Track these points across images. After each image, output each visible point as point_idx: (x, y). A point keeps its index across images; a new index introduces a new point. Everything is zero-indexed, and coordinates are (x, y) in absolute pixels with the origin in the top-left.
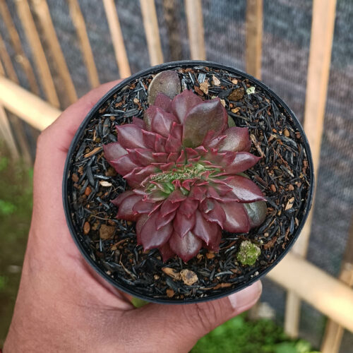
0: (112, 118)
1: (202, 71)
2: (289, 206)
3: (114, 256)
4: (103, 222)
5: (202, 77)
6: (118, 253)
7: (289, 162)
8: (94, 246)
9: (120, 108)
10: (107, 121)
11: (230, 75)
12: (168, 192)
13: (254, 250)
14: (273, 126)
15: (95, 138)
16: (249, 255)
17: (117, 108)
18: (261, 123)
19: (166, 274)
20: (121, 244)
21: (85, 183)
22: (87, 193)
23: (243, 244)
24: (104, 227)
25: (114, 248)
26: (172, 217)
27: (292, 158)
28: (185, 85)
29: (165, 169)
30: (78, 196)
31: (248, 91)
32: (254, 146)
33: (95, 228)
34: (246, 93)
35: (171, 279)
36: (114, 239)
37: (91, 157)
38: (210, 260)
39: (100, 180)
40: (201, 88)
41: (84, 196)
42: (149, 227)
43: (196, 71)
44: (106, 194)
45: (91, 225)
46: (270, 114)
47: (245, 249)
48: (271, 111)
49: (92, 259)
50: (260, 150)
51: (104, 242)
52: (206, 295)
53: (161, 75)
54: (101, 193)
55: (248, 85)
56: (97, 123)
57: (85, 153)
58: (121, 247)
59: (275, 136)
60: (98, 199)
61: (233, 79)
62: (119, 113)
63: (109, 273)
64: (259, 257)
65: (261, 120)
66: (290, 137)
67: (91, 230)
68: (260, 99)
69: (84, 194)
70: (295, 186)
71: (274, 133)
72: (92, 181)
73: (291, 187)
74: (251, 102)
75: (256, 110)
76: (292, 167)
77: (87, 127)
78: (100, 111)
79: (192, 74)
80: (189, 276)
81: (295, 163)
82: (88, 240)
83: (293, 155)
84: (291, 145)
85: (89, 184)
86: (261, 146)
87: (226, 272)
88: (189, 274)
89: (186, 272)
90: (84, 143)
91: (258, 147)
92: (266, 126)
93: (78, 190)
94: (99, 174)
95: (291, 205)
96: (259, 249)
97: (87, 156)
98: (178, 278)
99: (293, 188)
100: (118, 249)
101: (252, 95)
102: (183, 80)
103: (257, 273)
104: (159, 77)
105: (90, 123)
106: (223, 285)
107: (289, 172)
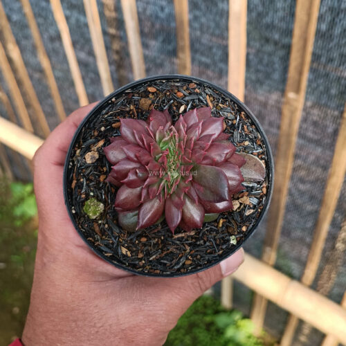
0: (235, 122)
1: (260, 202)
2: (124, 250)
3: (125, 105)
4: (153, 102)
5: (255, 201)
6: (128, 109)
7: (162, 258)
8: (138, 93)
9: (243, 129)
10: (233, 117)
11: (251, 226)
12: (161, 145)
13: (95, 214)
14: (197, 251)
15: (221, 105)
16: (92, 207)
17: (243, 126)
18: (202, 242)
19: (99, 141)
20: (133, 113)
21: (187, 93)
22: (179, 94)
23: (102, 205)
24: (150, 102)
25: (132, 107)
26: (141, 143)
27: (165, 262)
28: (251, 185)
29: (180, 146)
30: (178, 86)
31: (233, 237)
32: (185, 232)
33: (151, 96)
34: (231, 235)
35: (94, 144)
36: (138, 109)
37: (206, 101)
38: (99, 177)
39: (187, 105)
40: (245, 198)
41: (176, 91)
42: (138, 126)
43: (262, 197)
44: (175, 108)
45: (153, 93)
46: (209, 251)
47: (98, 205)
48: (211, 253)
49: (127, 90)
50: (180, 235)
51: (138, 101)
52: (70, 167)
53: (262, 167)
54: (176, 104)
55: (238, 239)
56: (233, 110)
57: (210, 96)
58: (131, 112)
59: (188, 251)
60: (172, 101)
61: (247, 227)
62: (238, 127)
63: (113, 99)
64: (88, 216)
65: (205, 242)
66: (184, 264)
67: (150, 92)
68: (224, 247)
69: (179, 91)
70: (140, 260)
71: (191, 251)
72: (187, 98)
73: (140, 256)
74: (223, 238)
75: (215, 240)
76: (158, 260)
77: (231, 101)
78: (243, 113)
79: (259, 194)
80: (92, 158)
81: (161, 264)
82: (142, 89)
83: (168, 263)
84: (177, 263)
85: (185, 96)
86: (183, 238)
87: (84, 187)
88: (94, 157)
89: (97, 156)
90: (218, 97)
91: (183, 235)
92: (199, 245)
93: (182, 87)
94: (192, 105)
95: (124, 252)
96: (94, 217)
97: (208, 97)
98: (93, 149)
99: (139, 257)
100: (130, 110)
101: (229, 240)
102: (256, 185)
103: (74, 212)
104: (260, 165)
105: (234, 103)
106: (75, 182)
107: (154, 257)
